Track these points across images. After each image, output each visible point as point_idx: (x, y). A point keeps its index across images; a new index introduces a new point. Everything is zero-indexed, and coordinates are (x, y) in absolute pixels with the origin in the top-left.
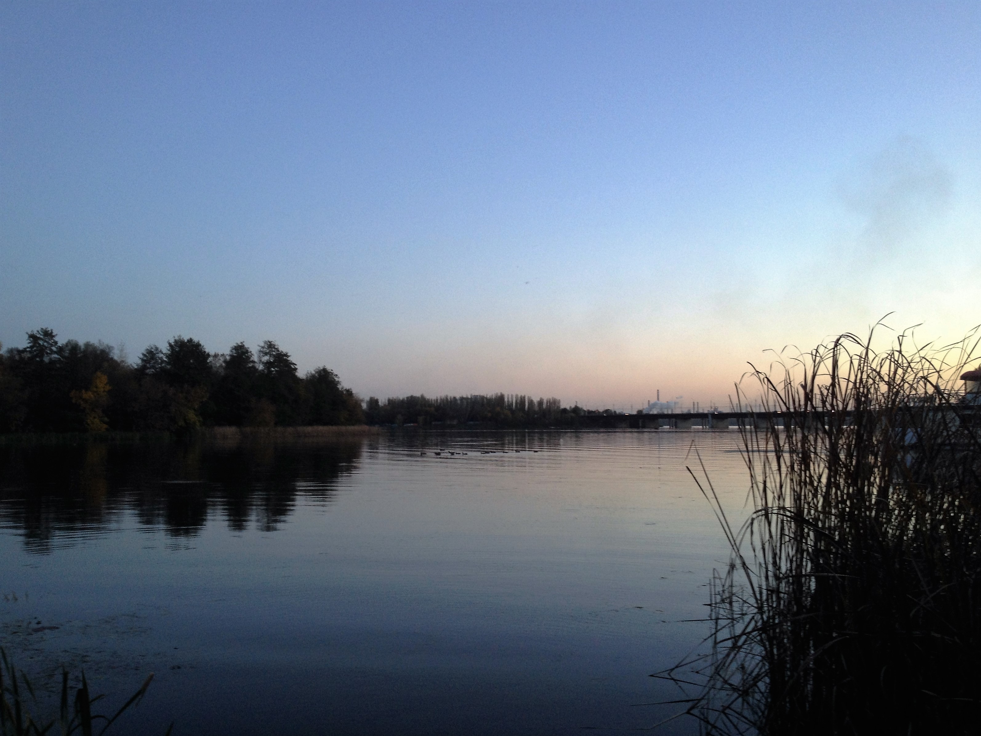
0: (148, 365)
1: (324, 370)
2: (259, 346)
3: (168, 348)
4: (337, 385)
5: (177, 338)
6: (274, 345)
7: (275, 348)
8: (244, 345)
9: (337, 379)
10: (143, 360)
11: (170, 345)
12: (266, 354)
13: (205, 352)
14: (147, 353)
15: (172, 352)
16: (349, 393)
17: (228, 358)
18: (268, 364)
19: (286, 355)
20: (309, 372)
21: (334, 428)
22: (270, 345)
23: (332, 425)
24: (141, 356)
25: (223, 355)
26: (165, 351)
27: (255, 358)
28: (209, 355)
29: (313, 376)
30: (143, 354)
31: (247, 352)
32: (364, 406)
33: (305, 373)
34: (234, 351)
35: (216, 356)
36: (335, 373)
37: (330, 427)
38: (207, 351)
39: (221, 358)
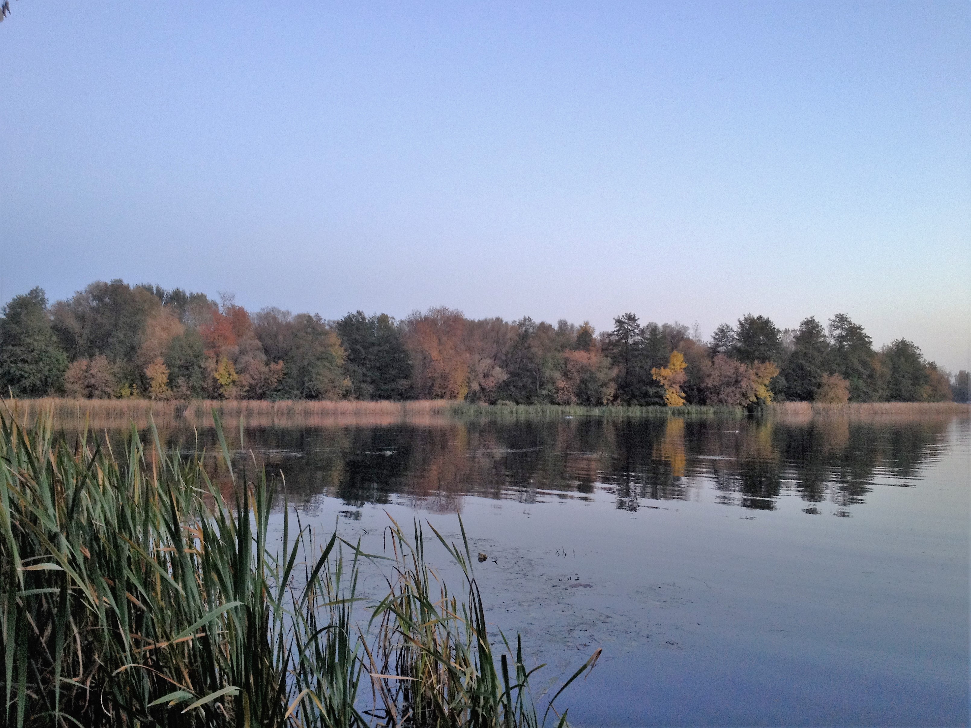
0: (720, 343)
1: (903, 342)
2: (829, 319)
3: (739, 326)
4: (918, 358)
5: (746, 316)
6: (847, 318)
7: (847, 321)
8: (814, 320)
9: (918, 352)
10: (715, 339)
11: (741, 323)
12: (837, 328)
13: (774, 328)
14: (719, 331)
15: (743, 330)
16: (933, 366)
17: (798, 333)
18: (841, 338)
19: (859, 328)
20: (886, 345)
21: (915, 405)
22: (842, 318)
23: (913, 401)
24: (714, 335)
25: (794, 331)
26: (735, 329)
27: (826, 332)
28: (779, 331)
29: (891, 349)
30: (716, 334)
31: (817, 326)
32: (953, 381)
33: (881, 346)
34: (804, 326)
35: (786, 331)
36: (916, 345)
37: (911, 403)
38: (776, 327)
39: (792, 334)
